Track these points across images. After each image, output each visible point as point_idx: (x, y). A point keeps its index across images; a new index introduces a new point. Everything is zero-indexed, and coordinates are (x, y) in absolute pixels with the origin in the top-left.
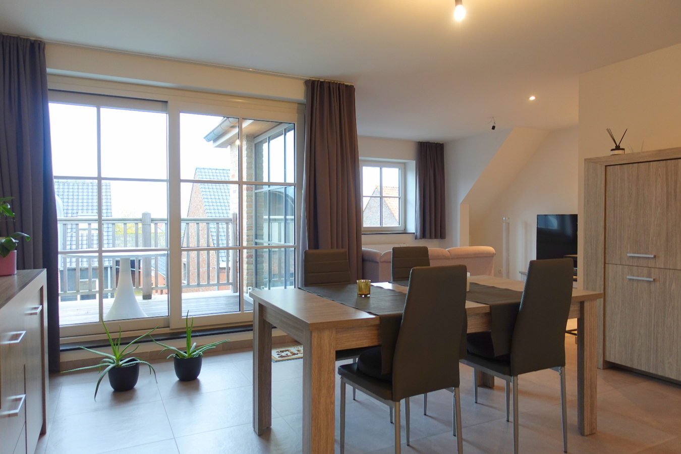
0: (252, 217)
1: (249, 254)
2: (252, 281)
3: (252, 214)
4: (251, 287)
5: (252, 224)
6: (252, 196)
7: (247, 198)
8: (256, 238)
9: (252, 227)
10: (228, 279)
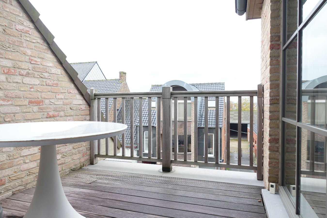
0: (278, 85)
1: (273, 137)
2: (277, 175)
3: (278, 82)
4: (274, 184)
5: (279, 96)
6: (279, 56)
7: (271, 59)
8: (284, 116)
9: (278, 100)
10: (251, 163)
